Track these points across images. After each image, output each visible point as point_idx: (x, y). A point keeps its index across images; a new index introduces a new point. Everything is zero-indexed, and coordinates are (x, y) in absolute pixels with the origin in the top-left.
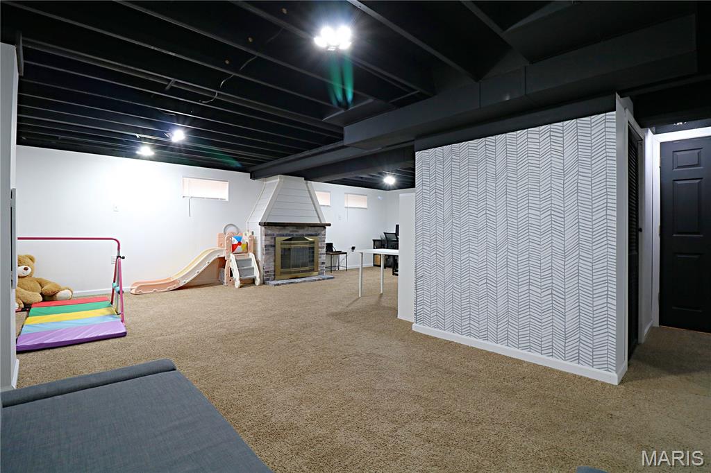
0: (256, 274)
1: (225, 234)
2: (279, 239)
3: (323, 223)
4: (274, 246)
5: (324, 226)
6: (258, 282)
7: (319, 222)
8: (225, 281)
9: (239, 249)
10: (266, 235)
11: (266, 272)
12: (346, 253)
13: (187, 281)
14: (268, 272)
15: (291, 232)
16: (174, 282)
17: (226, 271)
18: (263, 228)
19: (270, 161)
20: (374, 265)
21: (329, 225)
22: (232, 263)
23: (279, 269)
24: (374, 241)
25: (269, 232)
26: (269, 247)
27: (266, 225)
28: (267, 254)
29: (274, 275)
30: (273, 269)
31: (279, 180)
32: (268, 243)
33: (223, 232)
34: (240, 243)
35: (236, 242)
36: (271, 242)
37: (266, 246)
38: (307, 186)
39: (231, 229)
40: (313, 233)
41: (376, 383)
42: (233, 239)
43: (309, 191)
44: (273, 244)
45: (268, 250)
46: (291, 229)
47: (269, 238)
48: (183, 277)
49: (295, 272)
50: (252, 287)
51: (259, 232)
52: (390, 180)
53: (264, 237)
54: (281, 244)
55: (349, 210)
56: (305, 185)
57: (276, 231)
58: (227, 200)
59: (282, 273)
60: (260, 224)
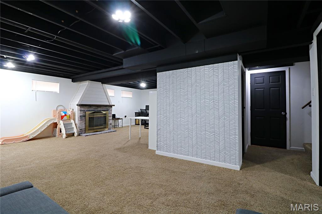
0: (75, 131)
1: (57, 110)
2: (88, 113)
3: (111, 104)
4: (85, 116)
5: (111, 106)
6: (76, 134)
7: (109, 104)
8: (57, 135)
9: (65, 118)
10: (80, 111)
11: (80, 130)
12: (122, 119)
13: (34, 136)
14: (82, 129)
15: (94, 109)
16: (26, 137)
17: (58, 129)
18: (79, 107)
19: (83, 73)
20: (136, 124)
21: (114, 105)
22: (61, 125)
23: (87, 128)
24: (135, 113)
25: (83, 109)
26: (82, 117)
27: (81, 106)
28: (81, 120)
29: (85, 131)
30: (84, 128)
31: (88, 83)
32: (82, 115)
33: (56, 109)
34: (66, 115)
35: (63, 114)
36: (83, 114)
37: (80, 116)
38: (103, 86)
39: (60, 108)
40: (106, 109)
41: (141, 181)
42: (62, 113)
43: (104, 89)
44: (84, 115)
45: (82, 118)
46: (94, 107)
47: (82, 112)
48: (31, 134)
49: (96, 129)
50: (73, 137)
51: (76, 109)
52: (143, 85)
53: (79, 112)
54: (89, 115)
55: (123, 98)
56: (102, 86)
57: (86, 109)
58: (58, 92)
59: (89, 130)
60: (77, 105)
